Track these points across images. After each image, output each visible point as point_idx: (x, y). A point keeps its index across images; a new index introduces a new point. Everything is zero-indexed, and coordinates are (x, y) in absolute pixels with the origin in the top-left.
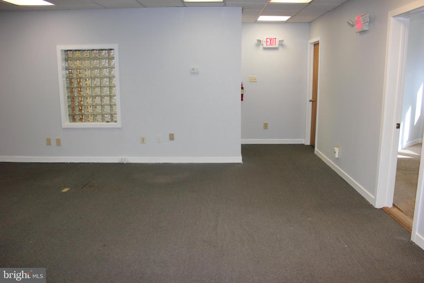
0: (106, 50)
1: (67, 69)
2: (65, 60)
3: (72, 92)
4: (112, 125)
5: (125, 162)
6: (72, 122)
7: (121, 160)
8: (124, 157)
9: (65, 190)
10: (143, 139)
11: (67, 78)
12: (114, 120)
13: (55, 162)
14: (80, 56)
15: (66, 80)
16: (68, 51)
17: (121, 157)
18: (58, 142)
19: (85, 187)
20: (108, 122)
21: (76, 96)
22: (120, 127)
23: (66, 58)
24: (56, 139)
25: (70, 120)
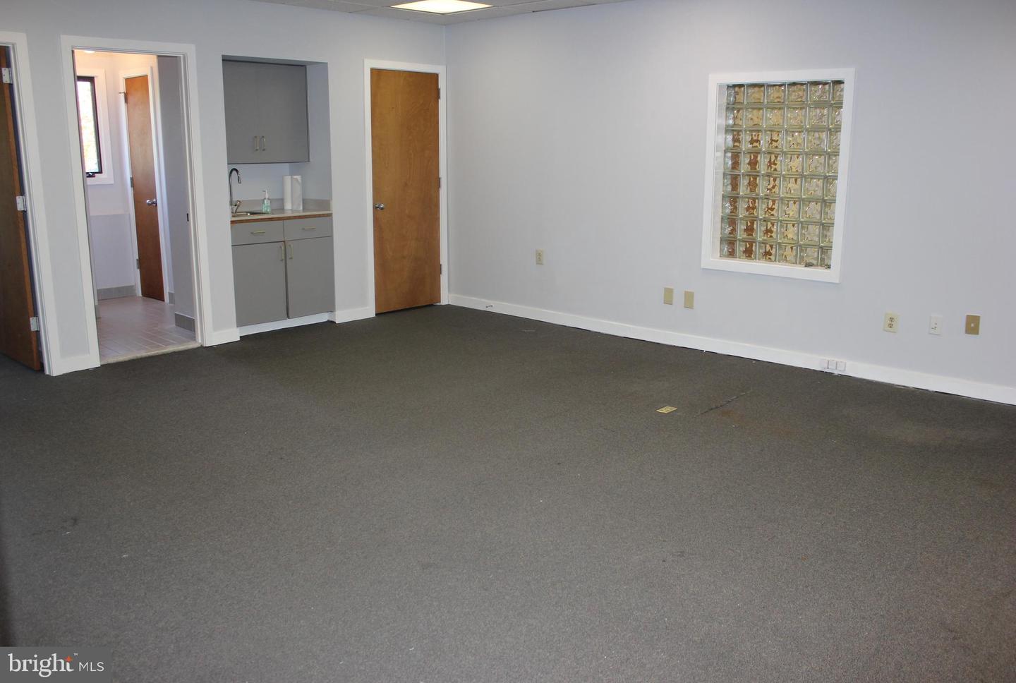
0: (825, 84)
1: (728, 130)
2: (727, 108)
3: (735, 186)
4: (817, 273)
5: (836, 373)
6: (725, 256)
7: (826, 366)
8: (836, 360)
9: (666, 410)
10: (892, 319)
11: (725, 152)
12: (826, 262)
13: (676, 345)
14: (762, 98)
15: (725, 156)
16: (734, 86)
17: (827, 359)
18: (689, 299)
19: (712, 411)
20: (808, 265)
21: (743, 197)
22: (837, 282)
23: (728, 104)
24: (685, 292)
25: (721, 250)
